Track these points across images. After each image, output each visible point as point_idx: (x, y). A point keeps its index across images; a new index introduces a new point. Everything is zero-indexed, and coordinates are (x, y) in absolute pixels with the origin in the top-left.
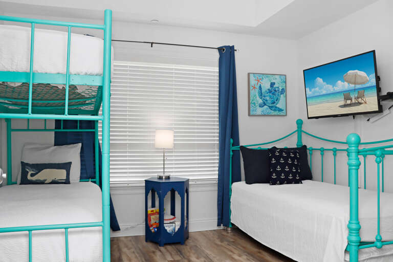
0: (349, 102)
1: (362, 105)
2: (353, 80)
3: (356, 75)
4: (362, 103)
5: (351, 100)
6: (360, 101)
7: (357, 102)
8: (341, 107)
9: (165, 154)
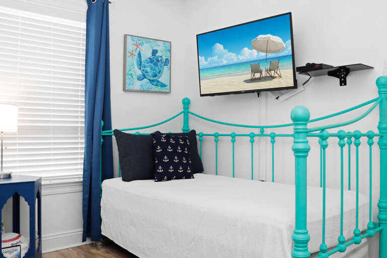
0: (257, 75)
1: (275, 80)
2: (264, 48)
3: (268, 41)
4: (275, 77)
5: (261, 72)
6: (273, 75)
7: (268, 75)
8: (247, 81)
9: (4, 142)
